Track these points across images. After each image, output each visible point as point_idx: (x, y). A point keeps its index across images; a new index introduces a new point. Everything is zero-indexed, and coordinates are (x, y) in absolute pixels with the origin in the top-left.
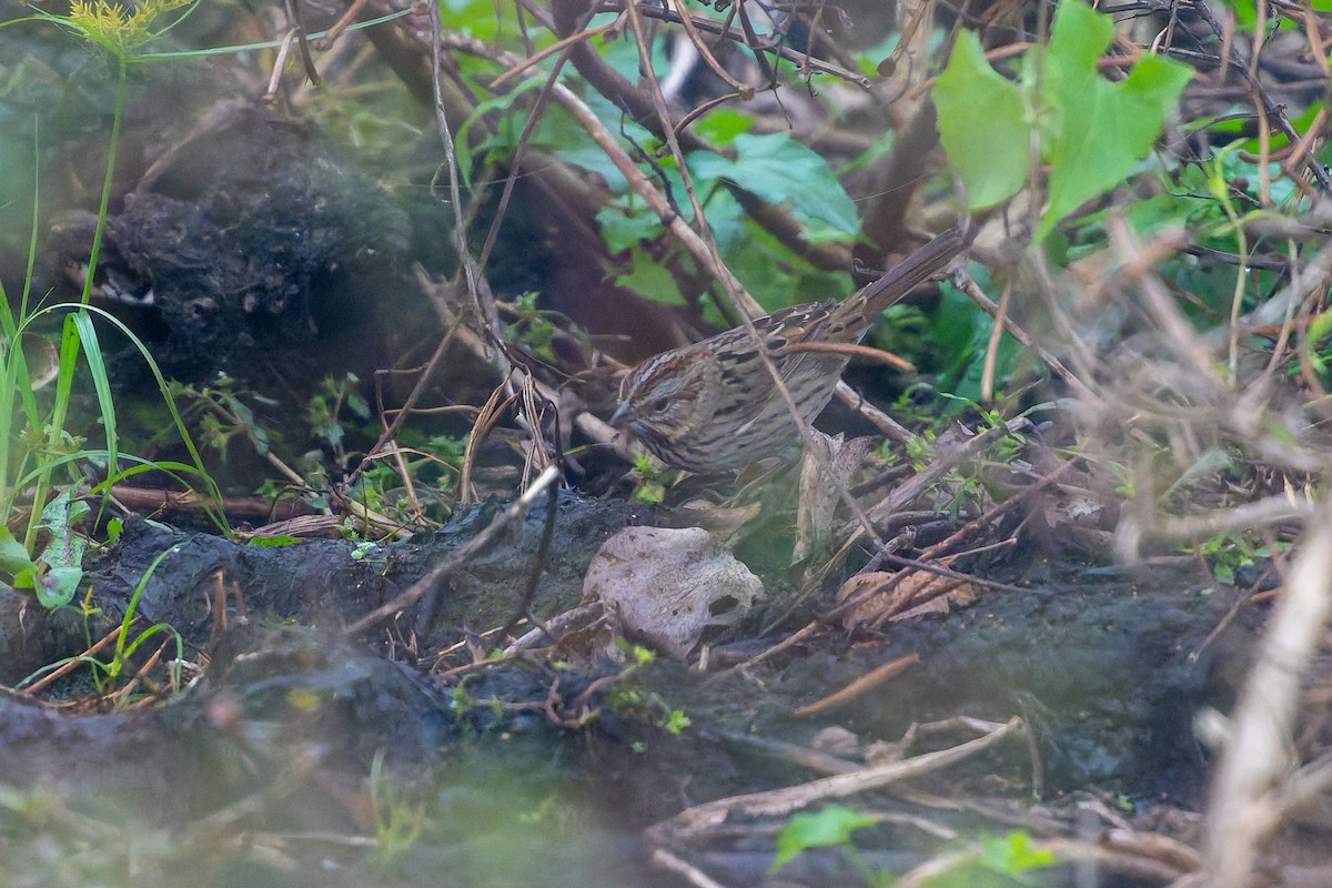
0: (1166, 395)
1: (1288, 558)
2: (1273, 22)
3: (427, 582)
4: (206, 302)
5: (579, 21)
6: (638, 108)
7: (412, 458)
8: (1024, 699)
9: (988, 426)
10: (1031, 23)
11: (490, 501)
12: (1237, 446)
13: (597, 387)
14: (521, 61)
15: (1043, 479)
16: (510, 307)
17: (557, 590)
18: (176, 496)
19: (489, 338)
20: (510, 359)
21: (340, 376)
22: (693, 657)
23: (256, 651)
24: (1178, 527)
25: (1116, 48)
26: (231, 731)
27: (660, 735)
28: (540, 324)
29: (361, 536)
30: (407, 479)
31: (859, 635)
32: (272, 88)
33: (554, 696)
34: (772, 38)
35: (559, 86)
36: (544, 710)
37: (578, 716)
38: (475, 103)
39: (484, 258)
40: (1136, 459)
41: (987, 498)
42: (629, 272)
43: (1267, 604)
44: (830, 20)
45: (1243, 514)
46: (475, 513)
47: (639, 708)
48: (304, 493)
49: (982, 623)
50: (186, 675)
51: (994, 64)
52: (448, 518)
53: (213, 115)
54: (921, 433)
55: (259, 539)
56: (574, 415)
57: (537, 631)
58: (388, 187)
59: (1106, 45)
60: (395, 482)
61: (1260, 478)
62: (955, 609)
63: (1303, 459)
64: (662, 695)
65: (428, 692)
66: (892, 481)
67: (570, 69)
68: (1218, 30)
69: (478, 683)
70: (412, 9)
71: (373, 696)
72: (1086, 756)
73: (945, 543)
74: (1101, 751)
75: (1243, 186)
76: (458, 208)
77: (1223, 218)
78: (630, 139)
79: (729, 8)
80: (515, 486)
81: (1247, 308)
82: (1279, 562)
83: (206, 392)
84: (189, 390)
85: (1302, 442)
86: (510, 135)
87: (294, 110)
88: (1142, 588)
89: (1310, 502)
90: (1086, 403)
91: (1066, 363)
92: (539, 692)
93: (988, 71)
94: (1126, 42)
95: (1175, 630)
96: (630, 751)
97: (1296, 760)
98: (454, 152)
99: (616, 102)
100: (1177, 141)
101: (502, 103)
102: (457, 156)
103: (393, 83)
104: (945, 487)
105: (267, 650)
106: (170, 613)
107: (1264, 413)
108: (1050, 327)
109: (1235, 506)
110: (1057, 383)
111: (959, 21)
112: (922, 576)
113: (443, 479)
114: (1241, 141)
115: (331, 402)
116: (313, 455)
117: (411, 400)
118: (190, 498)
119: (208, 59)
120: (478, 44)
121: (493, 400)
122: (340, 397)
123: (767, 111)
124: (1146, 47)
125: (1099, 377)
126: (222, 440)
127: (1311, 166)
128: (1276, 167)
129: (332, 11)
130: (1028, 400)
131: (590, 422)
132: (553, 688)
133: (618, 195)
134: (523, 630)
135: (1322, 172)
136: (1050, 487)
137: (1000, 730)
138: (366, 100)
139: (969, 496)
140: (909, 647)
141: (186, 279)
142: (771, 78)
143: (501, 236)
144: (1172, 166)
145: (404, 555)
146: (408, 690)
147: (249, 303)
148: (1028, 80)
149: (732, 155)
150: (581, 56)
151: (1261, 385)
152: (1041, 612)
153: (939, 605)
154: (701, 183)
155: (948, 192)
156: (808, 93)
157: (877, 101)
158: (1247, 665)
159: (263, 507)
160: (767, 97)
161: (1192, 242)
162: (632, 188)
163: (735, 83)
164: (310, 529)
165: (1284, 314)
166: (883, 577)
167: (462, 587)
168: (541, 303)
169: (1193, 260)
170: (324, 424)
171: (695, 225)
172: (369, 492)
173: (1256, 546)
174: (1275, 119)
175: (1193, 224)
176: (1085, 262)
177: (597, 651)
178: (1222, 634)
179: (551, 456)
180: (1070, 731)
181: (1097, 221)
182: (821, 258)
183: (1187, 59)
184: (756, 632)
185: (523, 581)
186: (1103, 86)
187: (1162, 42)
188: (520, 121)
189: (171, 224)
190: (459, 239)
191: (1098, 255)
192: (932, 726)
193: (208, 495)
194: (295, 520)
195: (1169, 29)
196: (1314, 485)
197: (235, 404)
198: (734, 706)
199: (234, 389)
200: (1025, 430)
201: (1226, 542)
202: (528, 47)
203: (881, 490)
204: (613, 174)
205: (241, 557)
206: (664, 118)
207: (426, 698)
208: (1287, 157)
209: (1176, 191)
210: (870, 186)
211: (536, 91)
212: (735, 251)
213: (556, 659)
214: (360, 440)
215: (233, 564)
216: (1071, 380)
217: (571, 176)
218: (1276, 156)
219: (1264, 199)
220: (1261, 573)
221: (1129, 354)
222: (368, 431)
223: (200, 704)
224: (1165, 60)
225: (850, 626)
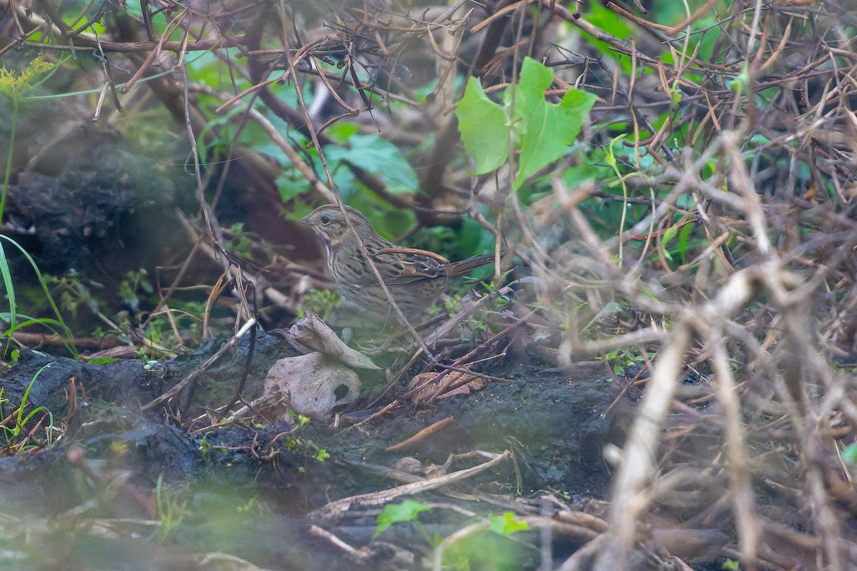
0: (586, 274)
1: (653, 361)
2: (640, 69)
3: (185, 381)
4: (63, 231)
5: (264, 75)
6: (297, 122)
7: (176, 314)
8: (511, 440)
9: (489, 292)
10: (509, 73)
11: (219, 337)
12: (625, 300)
13: (276, 274)
14: (233, 98)
15: (520, 321)
16: (229, 231)
17: (256, 384)
18: (47, 337)
19: (217, 248)
20: (228, 259)
21: (136, 270)
22: (331, 421)
23: (93, 420)
24: (592, 346)
25: (555, 85)
26: (78, 464)
27: (314, 463)
28: (245, 240)
29: (149, 357)
30: (174, 326)
31: (420, 407)
32: (97, 114)
33: (255, 442)
34: (368, 83)
35: (254, 111)
36: (250, 450)
37: (268, 453)
38: (207, 120)
39: (214, 204)
40: (570, 309)
41: (489, 331)
42: (292, 211)
43: (642, 386)
44: (400, 72)
45: (629, 337)
46: (210, 344)
47: (302, 448)
48: (118, 334)
49: (488, 399)
50: (55, 435)
51: (490, 95)
52: (196, 347)
53: (66, 128)
54: (453, 296)
55: (94, 359)
56: (264, 290)
57: (246, 407)
58: (161, 167)
59: (551, 83)
60: (166, 328)
61: (636, 318)
62: (473, 391)
63: (661, 307)
64: (314, 441)
65: (187, 442)
66: (437, 323)
67: (259, 101)
68: (610, 74)
69: (214, 437)
70: (173, 70)
71: (157, 444)
72: (545, 470)
73: (467, 356)
74: (553, 467)
75: (626, 159)
76: (199, 178)
77: (616, 177)
78: (292, 139)
79: (345, 67)
80: (231, 328)
81: (629, 226)
82: (648, 363)
83: (64, 280)
84: (55, 279)
85: (659, 298)
86: (227, 137)
87: (110, 127)
88: (575, 379)
89: (665, 331)
90: (541, 279)
91: (531, 257)
92: (247, 440)
93: (486, 98)
94: (561, 81)
95: (591, 401)
96: (297, 471)
97: (659, 472)
98: (197, 147)
99: (284, 119)
100: (589, 134)
101: (223, 121)
102: (197, 150)
103: (163, 111)
104: (467, 325)
105: (99, 420)
106: (46, 401)
107: (638, 282)
108: (521, 237)
109: (624, 334)
110: (526, 267)
111: (470, 71)
112: (455, 374)
113: (194, 325)
114: (623, 135)
115: (132, 284)
116: (123, 313)
117: (176, 283)
118: (55, 338)
119: (63, 99)
120: (209, 89)
121: (220, 281)
122: (136, 282)
123: (368, 122)
124: (571, 84)
125: (547, 264)
126: (73, 306)
127: (662, 147)
128: (643, 148)
129: (129, 72)
130: (510, 278)
131: (274, 294)
132: (255, 439)
133: (286, 169)
134: (239, 407)
135: (669, 151)
136: (524, 324)
137: (499, 456)
138: (149, 120)
139: (480, 331)
140: (448, 413)
141: (51, 219)
142: (368, 105)
143: (223, 193)
144: (587, 149)
145: (172, 367)
146: (177, 441)
147: (87, 231)
148: (508, 104)
149: (348, 147)
150: (264, 94)
151: (636, 267)
152: (519, 392)
153: (464, 389)
154: (331, 162)
155: (467, 164)
156: (388, 112)
157: (426, 116)
158: (631, 420)
159: (94, 342)
160: (366, 115)
161: (599, 190)
162: (294, 165)
163: (349, 108)
164: (121, 353)
165: (649, 228)
166: (433, 376)
167: (205, 384)
168: (246, 229)
169: (599, 199)
170: (128, 296)
171: (328, 185)
172: (153, 333)
173: (636, 355)
174: (642, 123)
175: (598, 181)
176: (540, 203)
177: (278, 417)
178: (618, 403)
179: (251, 312)
180: (536, 457)
181: (546, 180)
182: (397, 202)
183: (594, 91)
184: (365, 406)
185: (238, 381)
186: (548, 105)
187: (581, 82)
188: (232, 131)
189: (44, 190)
190: (200, 195)
191: (548, 198)
192: (462, 456)
193: (66, 336)
194: (113, 349)
195: (584, 74)
196: (667, 321)
197: (81, 287)
198: (353, 446)
199: (79, 278)
200: (509, 294)
201: (620, 353)
202: (236, 90)
203: (432, 327)
204: (283, 158)
205: (84, 370)
206: (311, 128)
207: (186, 445)
208: (649, 143)
209: (590, 163)
210: (423, 162)
211: (241, 114)
212: (350, 198)
213: (256, 422)
214: (148, 306)
215: (80, 374)
216: (534, 266)
217: (260, 160)
218: (644, 142)
219: (637, 166)
220: (639, 369)
221: (564, 251)
222: (152, 300)
223: (63, 450)
224: (582, 91)
225: (416, 402)
